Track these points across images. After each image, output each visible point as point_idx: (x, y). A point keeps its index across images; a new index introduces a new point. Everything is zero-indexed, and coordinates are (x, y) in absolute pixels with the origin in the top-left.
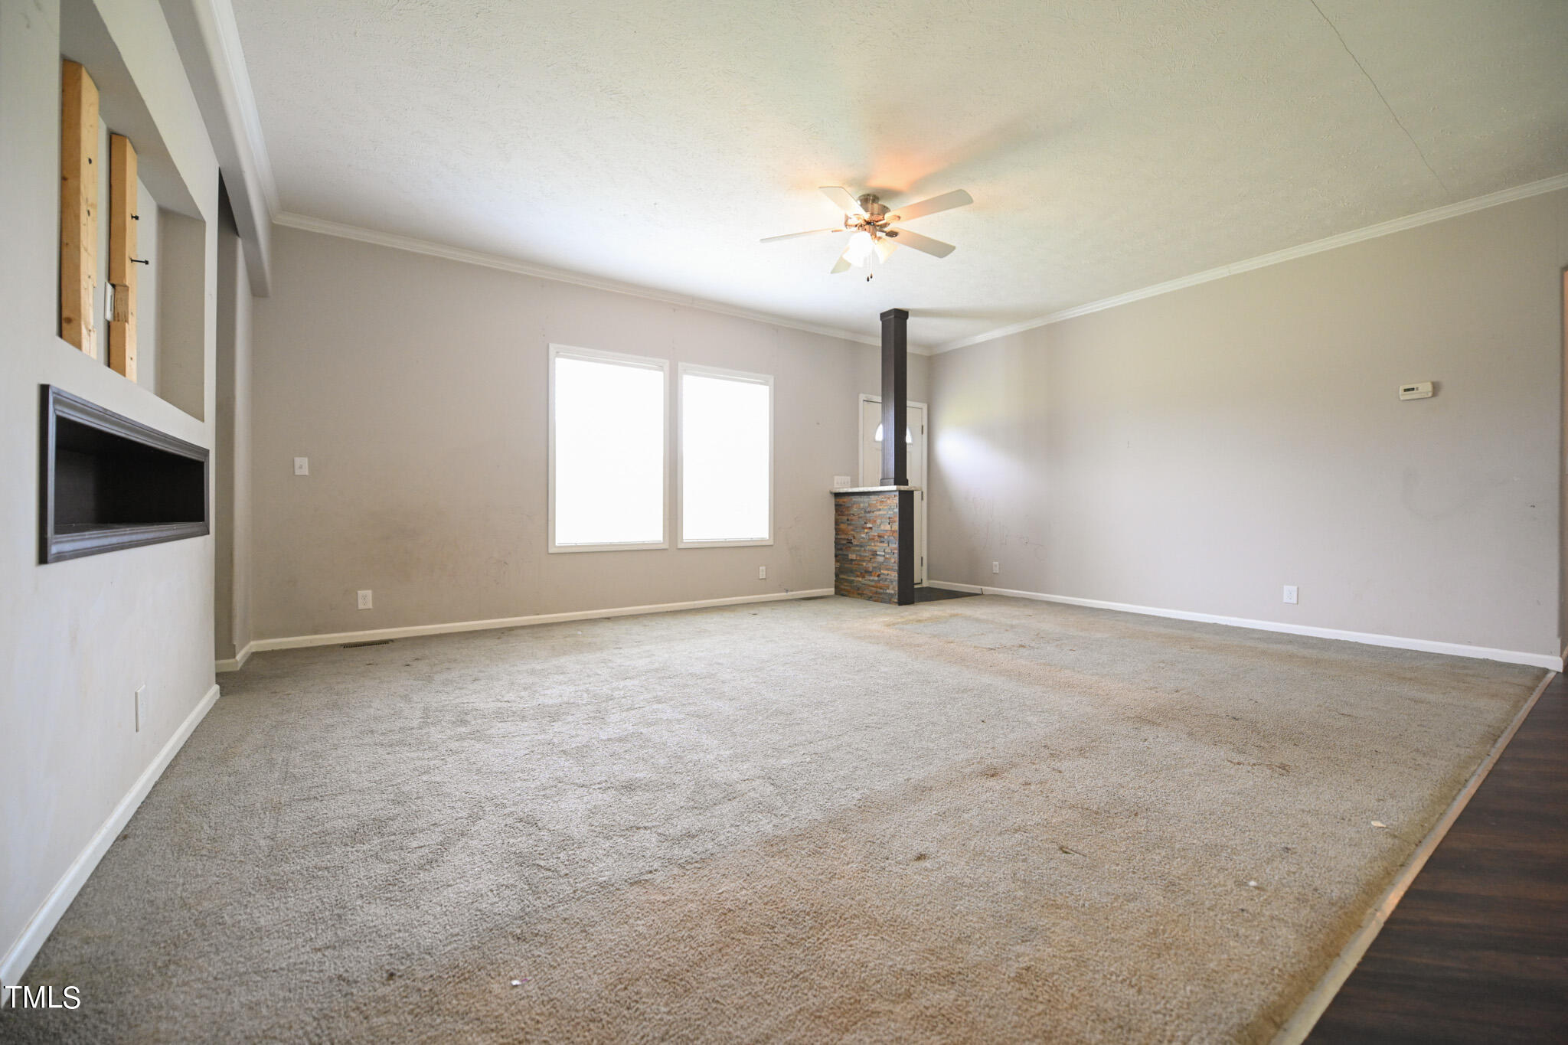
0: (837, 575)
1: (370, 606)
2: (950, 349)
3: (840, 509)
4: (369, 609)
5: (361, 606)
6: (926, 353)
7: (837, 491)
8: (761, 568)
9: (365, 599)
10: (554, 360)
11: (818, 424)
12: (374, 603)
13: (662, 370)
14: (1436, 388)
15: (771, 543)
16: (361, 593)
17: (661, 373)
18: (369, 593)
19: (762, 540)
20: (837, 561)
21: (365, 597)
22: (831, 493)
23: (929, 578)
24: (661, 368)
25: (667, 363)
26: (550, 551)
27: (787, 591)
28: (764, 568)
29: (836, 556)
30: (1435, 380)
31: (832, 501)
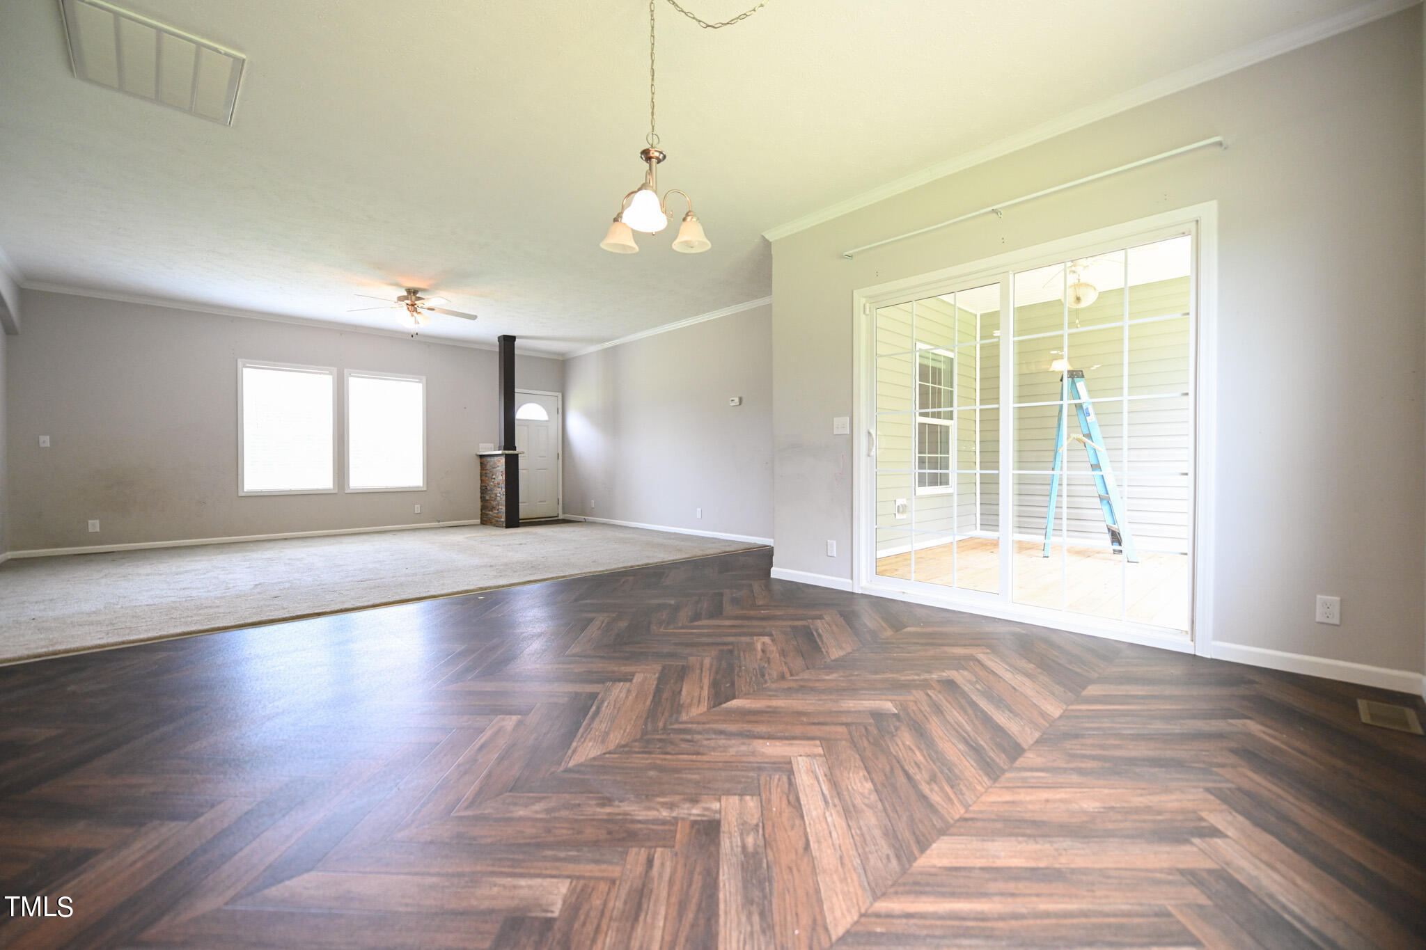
0: (481, 510)
1: (98, 530)
2: (575, 356)
3: (483, 465)
4: (97, 532)
5: (91, 530)
6: (561, 358)
7: (481, 453)
8: (416, 506)
9: (94, 526)
10: (242, 370)
11: (465, 408)
12: (101, 528)
13: (331, 374)
14: (741, 400)
15: (425, 489)
16: (90, 522)
17: (331, 377)
18: (97, 522)
19: (418, 487)
20: (481, 501)
21: (93, 525)
22: (477, 455)
23: (564, 513)
24: (331, 373)
25: (335, 370)
26: (240, 495)
27: (439, 522)
28: (419, 506)
29: (481, 498)
30: (740, 396)
31: (478, 461)
